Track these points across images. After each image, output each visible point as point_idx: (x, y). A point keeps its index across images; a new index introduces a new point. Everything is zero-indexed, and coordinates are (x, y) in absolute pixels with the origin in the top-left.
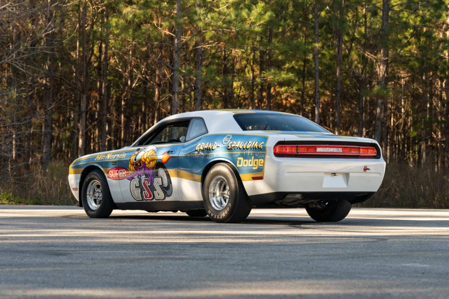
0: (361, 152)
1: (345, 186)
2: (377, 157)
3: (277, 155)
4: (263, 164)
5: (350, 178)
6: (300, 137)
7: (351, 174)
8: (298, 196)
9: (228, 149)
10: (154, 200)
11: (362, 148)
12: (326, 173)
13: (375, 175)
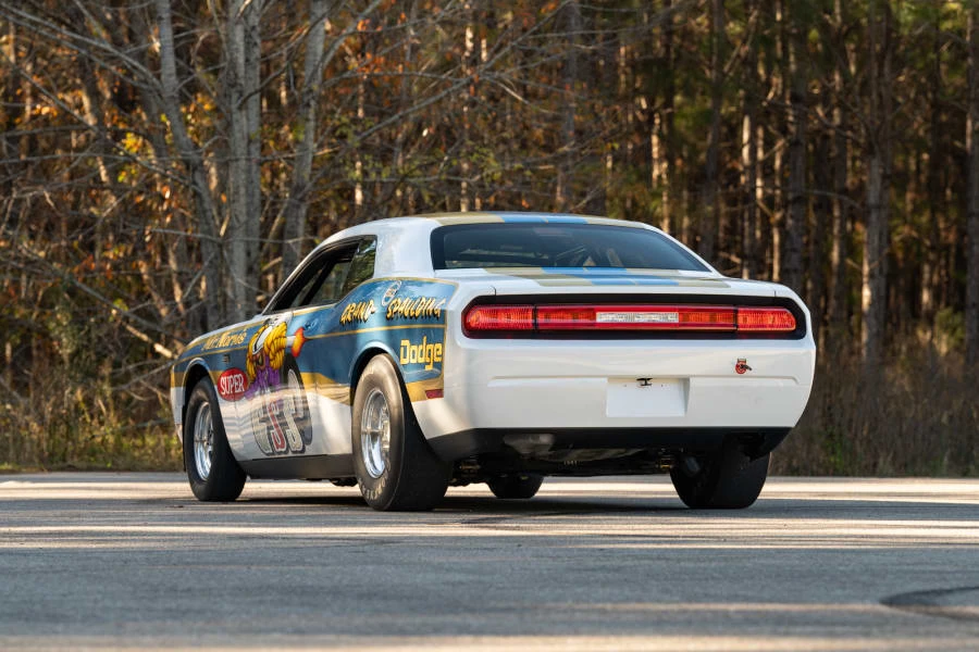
0: (741, 321)
1: (680, 413)
2: (797, 334)
3: (472, 332)
4: (442, 356)
5: (692, 391)
6: (544, 285)
7: (693, 382)
8: (545, 439)
9: (388, 319)
10: (290, 454)
11: (745, 312)
12: (614, 379)
13: (781, 383)
